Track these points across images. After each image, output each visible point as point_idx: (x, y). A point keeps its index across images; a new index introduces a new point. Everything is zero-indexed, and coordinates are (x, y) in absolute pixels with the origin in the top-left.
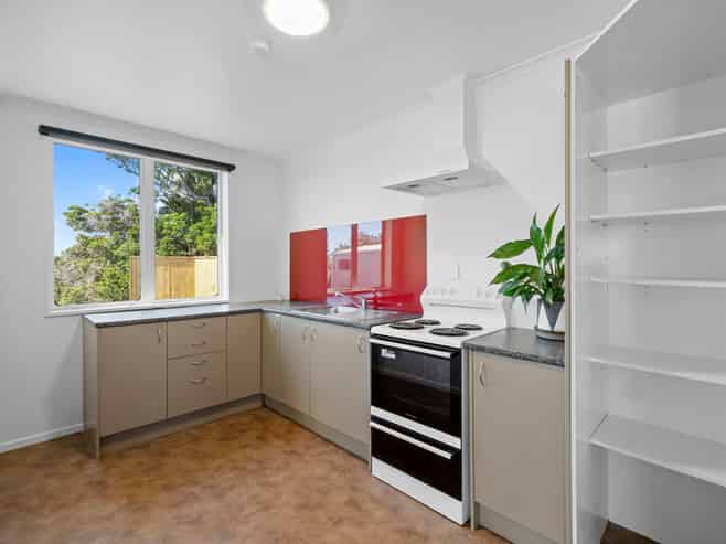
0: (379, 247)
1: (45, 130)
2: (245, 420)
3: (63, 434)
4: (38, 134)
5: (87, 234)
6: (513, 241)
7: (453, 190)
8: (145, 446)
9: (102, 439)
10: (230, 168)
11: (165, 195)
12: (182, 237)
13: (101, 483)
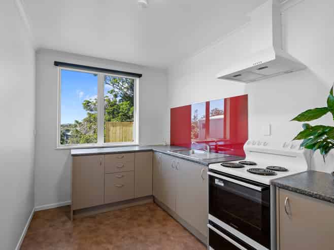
0: (222, 116)
1: (57, 64)
2: (143, 209)
3: (62, 205)
4: (54, 65)
5: (90, 112)
6: (312, 108)
7: (265, 77)
8: (93, 217)
9: (74, 211)
10: (140, 76)
11: (121, 93)
12: (128, 113)
13: (70, 234)
